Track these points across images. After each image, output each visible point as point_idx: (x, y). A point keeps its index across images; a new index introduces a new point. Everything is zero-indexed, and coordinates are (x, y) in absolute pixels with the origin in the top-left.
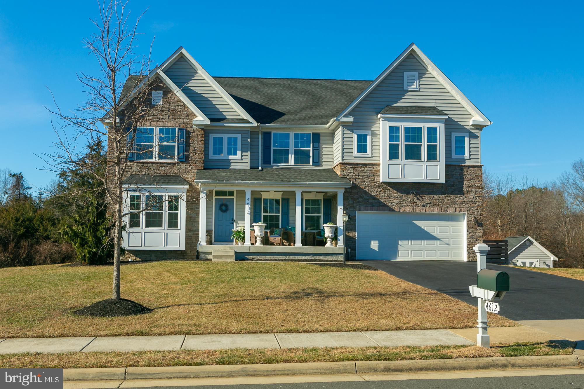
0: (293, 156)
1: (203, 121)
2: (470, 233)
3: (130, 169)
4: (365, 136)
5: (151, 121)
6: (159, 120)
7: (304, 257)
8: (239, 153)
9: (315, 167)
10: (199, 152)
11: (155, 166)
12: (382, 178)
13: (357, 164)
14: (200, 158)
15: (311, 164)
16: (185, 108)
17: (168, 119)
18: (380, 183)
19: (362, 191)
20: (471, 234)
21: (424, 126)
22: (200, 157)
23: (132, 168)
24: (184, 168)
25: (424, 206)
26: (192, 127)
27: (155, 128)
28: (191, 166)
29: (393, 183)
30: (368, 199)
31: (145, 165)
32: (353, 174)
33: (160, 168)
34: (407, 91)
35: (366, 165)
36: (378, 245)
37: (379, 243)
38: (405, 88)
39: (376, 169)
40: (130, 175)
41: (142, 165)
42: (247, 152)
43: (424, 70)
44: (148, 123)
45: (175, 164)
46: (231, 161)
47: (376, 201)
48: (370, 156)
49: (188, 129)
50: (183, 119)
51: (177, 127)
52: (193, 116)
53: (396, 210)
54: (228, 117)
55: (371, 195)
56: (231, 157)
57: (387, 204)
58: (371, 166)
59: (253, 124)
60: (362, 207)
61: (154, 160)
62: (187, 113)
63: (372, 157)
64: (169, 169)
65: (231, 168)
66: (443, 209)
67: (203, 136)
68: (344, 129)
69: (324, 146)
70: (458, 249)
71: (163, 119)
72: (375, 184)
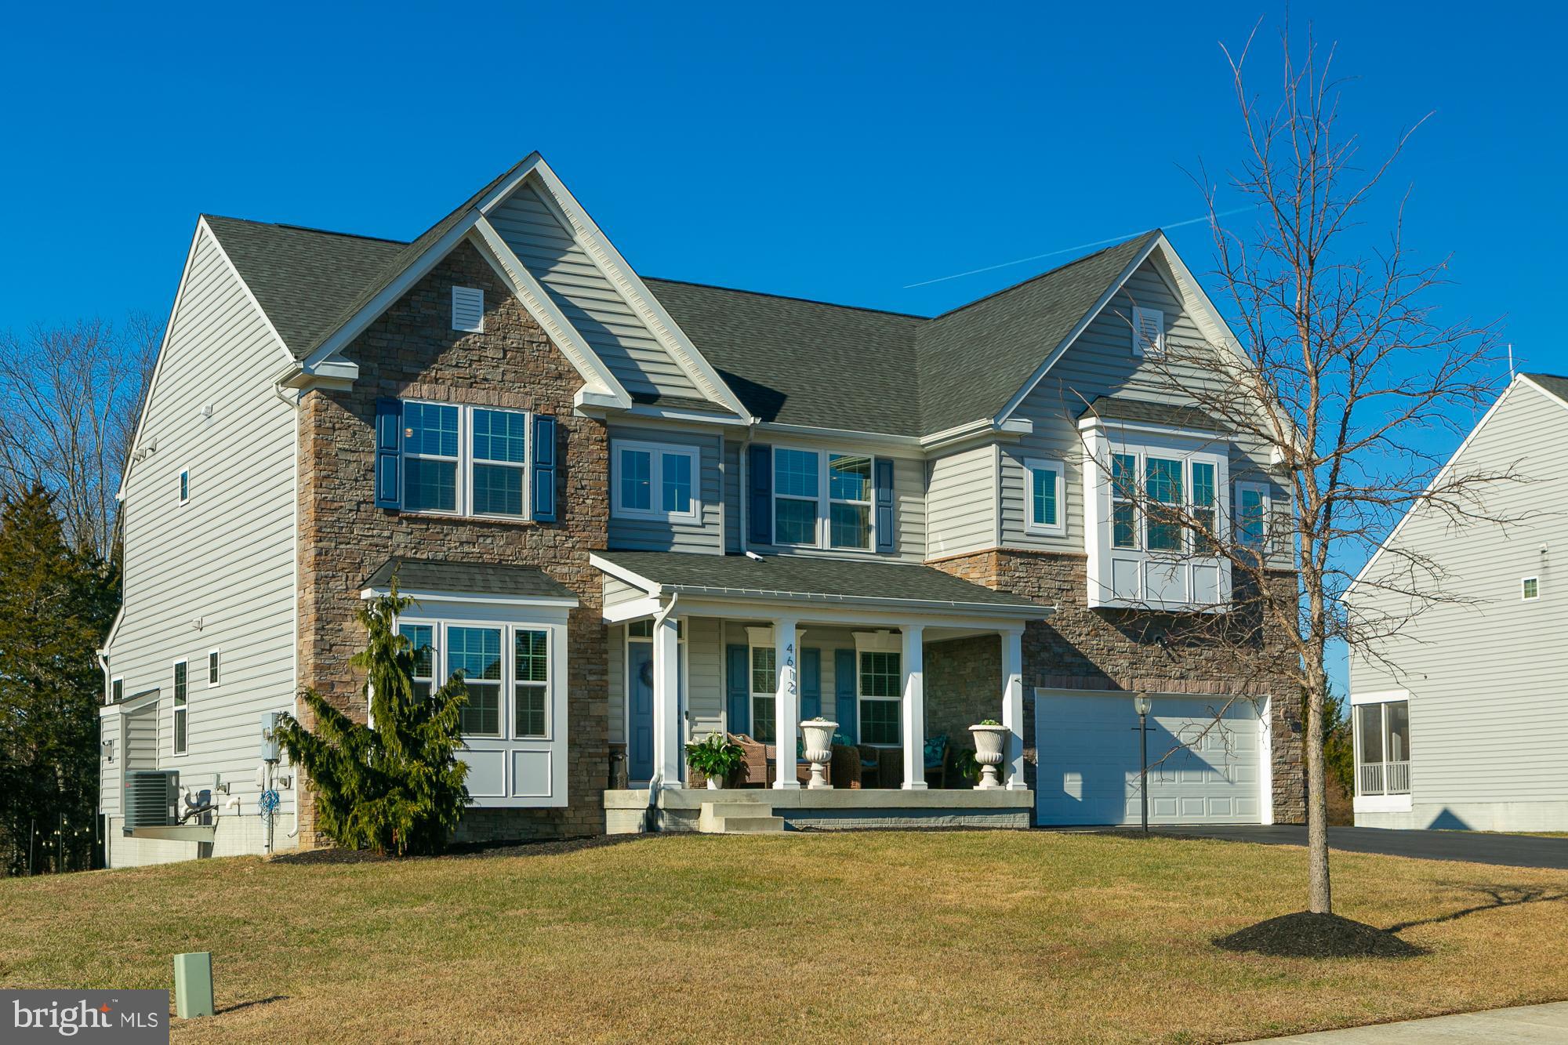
0: (827, 522)
1: (613, 397)
2: (1276, 750)
3: (389, 538)
4: (1052, 475)
5: (449, 382)
6: (476, 382)
7: (933, 819)
8: (694, 504)
9: (883, 558)
10: (594, 494)
11: (465, 533)
12: (1094, 597)
13: (1036, 555)
14: (599, 515)
15: (873, 548)
16: (550, 351)
17: (503, 381)
18: (1088, 610)
19: (1048, 631)
20: (1279, 753)
21: (1188, 459)
22: (597, 511)
23: (392, 534)
24: (551, 543)
25: (1182, 677)
26: (571, 415)
27: (461, 407)
28: (570, 537)
29: (1114, 612)
30: (1061, 656)
31: (434, 529)
32: (1027, 582)
33: (481, 540)
34: (1140, 360)
35: (1054, 557)
36: (1080, 783)
37: (1083, 780)
38: (1136, 352)
39: (1078, 570)
40: (387, 559)
41: (425, 527)
42: (716, 503)
43: (1174, 305)
44: (441, 390)
45: (522, 528)
46: (675, 529)
47: (1079, 660)
48: (1062, 533)
49: (562, 420)
50: (546, 384)
51: (527, 410)
52: (573, 378)
53: (1122, 686)
54: (662, 391)
55: (1068, 643)
56: (675, 516)
57: (1104, 670)
58: (1066, 563)
59: (740, 418)
60: (1048, 678)
61: (458, 513)
62: (557, 369)
63: (1068, 536)
64: (508, 544)
65: (673, 549)
66: (1222, 683)
67: (605, 444)
68: (1003, 453)
69: (902, 498)
70: (1247, 794)
71: (486, 379)
72: (1077, 611)
